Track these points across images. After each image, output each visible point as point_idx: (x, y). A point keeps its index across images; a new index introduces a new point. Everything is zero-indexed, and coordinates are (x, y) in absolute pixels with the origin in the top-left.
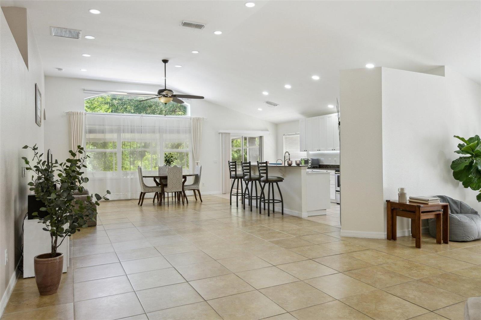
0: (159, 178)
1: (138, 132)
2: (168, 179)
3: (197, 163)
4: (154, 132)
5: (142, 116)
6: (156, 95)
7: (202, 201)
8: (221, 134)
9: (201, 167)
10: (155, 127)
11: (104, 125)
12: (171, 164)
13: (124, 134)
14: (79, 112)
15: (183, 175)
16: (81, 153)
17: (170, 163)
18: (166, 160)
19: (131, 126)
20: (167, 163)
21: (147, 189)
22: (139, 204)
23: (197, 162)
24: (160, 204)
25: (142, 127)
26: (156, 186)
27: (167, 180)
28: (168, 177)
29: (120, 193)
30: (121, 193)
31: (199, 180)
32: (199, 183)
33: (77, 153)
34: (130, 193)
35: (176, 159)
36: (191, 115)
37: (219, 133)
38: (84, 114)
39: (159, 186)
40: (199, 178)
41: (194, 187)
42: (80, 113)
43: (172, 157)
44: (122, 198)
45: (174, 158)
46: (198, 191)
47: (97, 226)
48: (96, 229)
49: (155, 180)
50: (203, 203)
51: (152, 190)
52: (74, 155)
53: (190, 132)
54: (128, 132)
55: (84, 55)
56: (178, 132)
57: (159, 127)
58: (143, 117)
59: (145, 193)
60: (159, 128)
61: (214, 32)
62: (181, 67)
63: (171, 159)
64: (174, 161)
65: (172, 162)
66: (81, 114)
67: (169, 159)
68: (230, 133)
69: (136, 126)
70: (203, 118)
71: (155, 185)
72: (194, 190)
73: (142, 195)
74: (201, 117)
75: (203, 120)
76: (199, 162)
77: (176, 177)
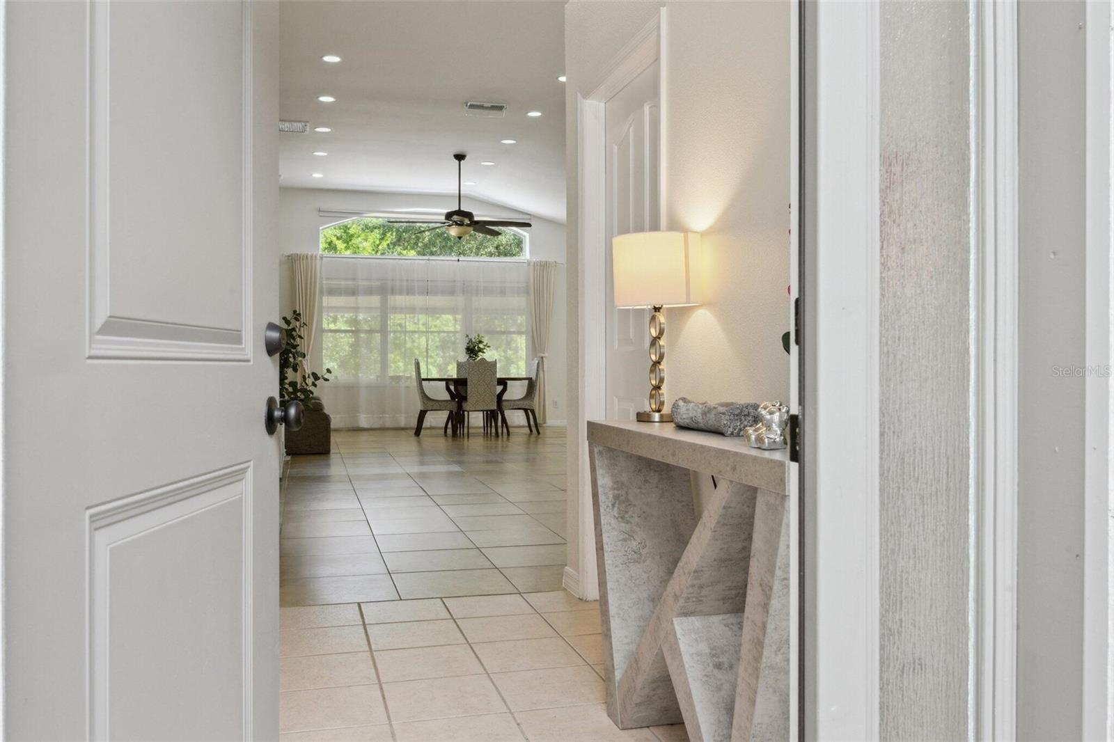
0: (454, 383)
1: (421, 293)
2: (469, 383)
3: (542, 358)
4: (452, 292)
5: (428, 260)
6: (442, 223)
7: (539, 433)
9: (538, 363)
10: (454, 281)
11: (354, 279)
12: (478, 356)
13: (392, 297)
14: (310, 253)
15: (498, 379)
16: (297, 320)
17: (475, 354)
18: (469, 349)
19: (407, 280)
20: (471, 353)
21: (430, 403)
23: (542, 355)
24: (454, 434)
25: (429, 284)
26: (450, 399)
27: (467, 388)
28: (468, 380)
29: (385, 416)
31: (535, 389)
32: (535, 394)
33: (293, 321)
35: (489, 347)
36: (530, 257)
38: (318, 257)
39: (455, 398)
40: (536, 386)
41: (526, 404)
42: (312, 257)
43: (480, 342)
44: (388, 425)
45: (485, 344)
46: (534, 414)
47: (331, 454)
48: (329, 459)
49: (448, 389)
51: (440, 406)
52: (288, 322)
53: (527, 293)
54: (401, 293)
55: (316, 154)
56: (503, 292)
57: (464, 281)
58: (431, 262)
59: (426, 413)
60: (464, 284)
61: (527, 113)
62: (492, 165)
63: (478, 347)
64: (485, 351)
65: (480, 353)
66: (314, 258)
67: (474, 347)
69: (417, 280)
70: (556, 262)
71: (447, 397)
72: (526, 410)
73: (422, 415)
74: (551, 259)
75: (556, 266)
76: (546, 355)
77: (484, 381)
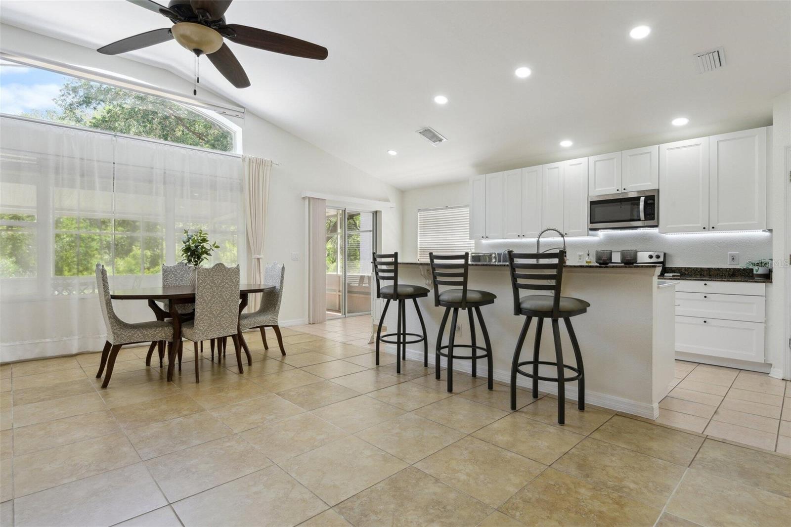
0: (167, 301)
2: (197, 301)
3: (259, 259)
7: (284, 353)
8: (307, 201)
9: (283, 268)
10: (152, 168)
12: (203, 260)
15: (240, 291)
17: (199, 258)
18: (188, 250)
19: (82, 159)
20: (191, 255)
21: (126, 335)
22: (99, 376)
23: (258, 256)
24: (168, 376)
27: (194, 306)
28: (197, 297)
29: (43, 341)
30: (48, 340)
31: (277, 300)
32: (277, 307)
34: (77, 337)
35: (217, 247)
36: (243, 152)
37: (304, 198)
39: (166, 320)
40: (278, 297)
41: (266, 320)
43: (204, 240)
45: (210, 243)
46: (276, 328)
50: (287, 360)
53: (242, 190)
57: (165, 170)
58: (120, 139)
59: (117, 348)
60: (165, 173)
63: (203, 247)
65: (205, 255)
67: (197, 247)
68: (325, 200)
69: (98, 161)
70: (271, 162)
72: (263, 327)
73: (110, 353)
74: (267, 158)
75: (271, 165)
76: (261, 256)
77: (221, 296)
